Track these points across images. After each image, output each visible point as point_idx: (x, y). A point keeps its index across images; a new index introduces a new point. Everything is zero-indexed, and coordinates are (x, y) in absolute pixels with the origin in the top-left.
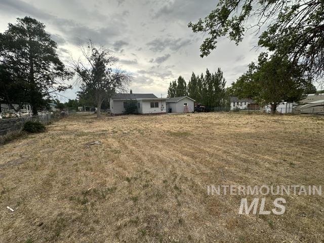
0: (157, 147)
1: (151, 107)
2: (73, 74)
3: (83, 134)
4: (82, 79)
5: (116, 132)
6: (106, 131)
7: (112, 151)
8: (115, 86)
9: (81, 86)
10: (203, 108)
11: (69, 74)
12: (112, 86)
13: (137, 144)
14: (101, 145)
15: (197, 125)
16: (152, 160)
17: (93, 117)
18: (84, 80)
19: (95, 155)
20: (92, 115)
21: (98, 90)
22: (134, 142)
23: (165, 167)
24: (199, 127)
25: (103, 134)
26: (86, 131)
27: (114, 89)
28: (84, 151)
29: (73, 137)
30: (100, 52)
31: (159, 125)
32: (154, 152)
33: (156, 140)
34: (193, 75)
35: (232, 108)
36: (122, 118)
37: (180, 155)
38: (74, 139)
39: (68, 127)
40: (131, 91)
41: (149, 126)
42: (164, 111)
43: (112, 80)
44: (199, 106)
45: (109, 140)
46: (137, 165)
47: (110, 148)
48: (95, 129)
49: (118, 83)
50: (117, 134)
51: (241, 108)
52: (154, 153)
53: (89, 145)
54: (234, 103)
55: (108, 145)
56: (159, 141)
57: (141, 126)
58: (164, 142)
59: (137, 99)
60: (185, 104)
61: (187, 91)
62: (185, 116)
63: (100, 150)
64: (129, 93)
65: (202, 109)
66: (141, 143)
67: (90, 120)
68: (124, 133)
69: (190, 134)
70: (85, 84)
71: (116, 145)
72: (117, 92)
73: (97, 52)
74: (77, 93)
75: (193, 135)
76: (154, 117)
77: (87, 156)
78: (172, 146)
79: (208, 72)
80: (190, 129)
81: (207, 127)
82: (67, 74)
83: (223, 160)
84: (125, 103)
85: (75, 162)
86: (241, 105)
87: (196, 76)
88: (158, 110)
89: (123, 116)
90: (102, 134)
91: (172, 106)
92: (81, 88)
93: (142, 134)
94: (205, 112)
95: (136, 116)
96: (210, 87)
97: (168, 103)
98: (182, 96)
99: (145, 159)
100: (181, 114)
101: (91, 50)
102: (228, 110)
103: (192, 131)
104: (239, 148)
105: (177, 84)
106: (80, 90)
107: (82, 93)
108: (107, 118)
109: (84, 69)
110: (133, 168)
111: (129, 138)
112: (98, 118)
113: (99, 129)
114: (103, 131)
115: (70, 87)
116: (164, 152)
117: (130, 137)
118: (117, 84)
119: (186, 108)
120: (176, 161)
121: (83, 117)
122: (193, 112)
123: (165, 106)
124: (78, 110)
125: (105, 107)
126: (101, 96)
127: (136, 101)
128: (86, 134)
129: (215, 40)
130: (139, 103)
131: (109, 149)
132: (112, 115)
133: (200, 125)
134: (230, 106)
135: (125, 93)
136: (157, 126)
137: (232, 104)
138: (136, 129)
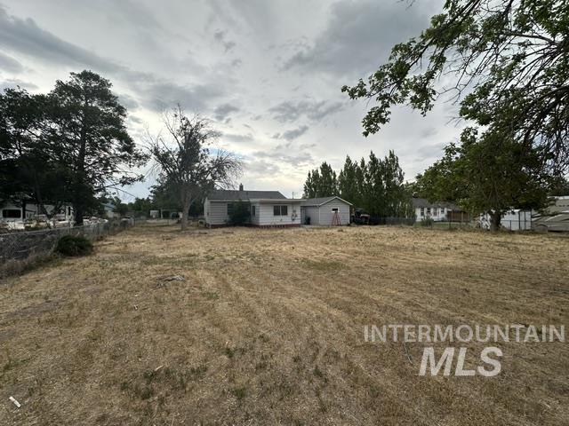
0: (282, 290)
1: (275, 214)
2: (147, 157)
3: (154, 261)
4: (160, 166)
5: (213, 259)
6: (194, 255)
7: (203, 295)
8: (214, 178)
9: (158, 177)
10: (366, 218)
11: (140, 158)
12: (209, 177)
13: (247, 282)
14: (184, 281)
15: (357, 248)
16: (274, 315)
17: (174, 228)
18: (164, 168)
19: (174, 300)
20: (173, 225)
21: (187, 184)
22: (244, 278)
23: (298, 329)
24: (360, 253)
25: (190, 261)
26: (160, 255)
27: (212, 183)
28: (155, 293)
29: (137, 265)
30: (193, 123)
31: (288, 246)
32: (278, 299)
33: (283, 276)
34: (348, 160)
35: (419, 218)
36: (224, 232)
37: (325, 307)
38: (139, 270)
39: (130, 245)
40: (241, 187)
41: (270, 248)
42: (298, 221)
43: (210, 168)
44: (359, 213)
45: (199, 273)
46: (246, 324)
47: (200, 288)
48: (176, 252)
49: (220, 173)
50: (213, 263)
51: (435, 218)
52: (277, 302)
53: (163, 281)
54: (423, 209)
55: (198, 282)
56: (288, 277)
57: (257, 248)
58: (295, 280)
59: (251, 200)
60: (334, 210)
61: (337, 187)
62: (335, 231)
63: (182, 292)
64: (238, 189)
65: (364, 220)
66: (255, 280)
67: (169, 235)
68: (225, 261)
69: (343, 266)
70: (165, 173)
71: (210, 282)
72: (218, 188)
73: (188, 123)
74: (152, 189)
75: (349, 268)
76: (279, 231)
77: (159, 302)
78: (311, 288)
79: (373, 157)
80: (343, 256)
81: (375, 254)
82: (138, 157)
83: (405, 319)
84: (230, 206)
85: (136, 314)
86: (435, 214)
87: (353, 162)
88: (286, 220)
89: (226, 230)
90: (188, 261)
91: (312, 212)
92: (157, 180)
93: (257, 263)
94: (370, 224)
95: (248, 229)
96: (379, 183)
97: (304, 208)
98: (329, 195)
99: (261, 311)
100: (328, 227)
101: (179, 121)
102: (411, 222)
103: (346, 261)
104: (435, 297)
105: (321, 175)
106: (156, 184)
107: (158, 188)
108: (197, 231)
109: (166, 151)
110: (239, 329)
111: (234, 271)
112: (183, 231)
113: (182, 251)
114: (190, 255)
115: (141, 178)
116: (295, 300)
117: (235, 268)
118: (218, 175)
119: (336, 217)
120: (318, 317)
121: (157, 230)
122: (349, 225)
123: (298, 212)
124: (149, 217)
125: (196, 212)
126: (189, 195)
127: (249, 203)
128: (161, 261)
129: (387, 109)
130: (254, 207)
131: (197, 291)
132: (206, 226)
133: (362, 249)
134: (414, 216)
135: (231, 189)
136: (284, 249)
137: (418, 212)
138: (247, 254)
